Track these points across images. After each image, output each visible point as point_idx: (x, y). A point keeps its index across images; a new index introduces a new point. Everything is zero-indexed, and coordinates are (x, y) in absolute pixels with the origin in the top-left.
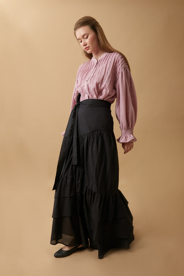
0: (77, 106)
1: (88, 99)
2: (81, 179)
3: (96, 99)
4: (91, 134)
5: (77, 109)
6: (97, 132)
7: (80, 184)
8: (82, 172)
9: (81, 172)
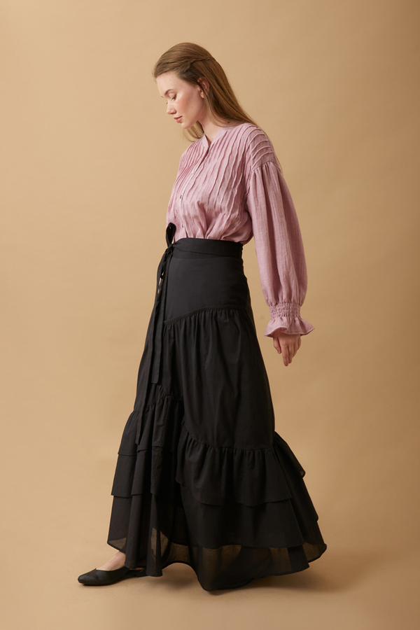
0: (170, 253)
1: (186, 237)
2: (165, 417)
3: (202, 238)
4: (193, 318)
5: (168, 260)
6: (203, 313)
7: (161, 429)
8: (169, 402)
9: (165, 401)
